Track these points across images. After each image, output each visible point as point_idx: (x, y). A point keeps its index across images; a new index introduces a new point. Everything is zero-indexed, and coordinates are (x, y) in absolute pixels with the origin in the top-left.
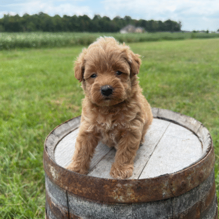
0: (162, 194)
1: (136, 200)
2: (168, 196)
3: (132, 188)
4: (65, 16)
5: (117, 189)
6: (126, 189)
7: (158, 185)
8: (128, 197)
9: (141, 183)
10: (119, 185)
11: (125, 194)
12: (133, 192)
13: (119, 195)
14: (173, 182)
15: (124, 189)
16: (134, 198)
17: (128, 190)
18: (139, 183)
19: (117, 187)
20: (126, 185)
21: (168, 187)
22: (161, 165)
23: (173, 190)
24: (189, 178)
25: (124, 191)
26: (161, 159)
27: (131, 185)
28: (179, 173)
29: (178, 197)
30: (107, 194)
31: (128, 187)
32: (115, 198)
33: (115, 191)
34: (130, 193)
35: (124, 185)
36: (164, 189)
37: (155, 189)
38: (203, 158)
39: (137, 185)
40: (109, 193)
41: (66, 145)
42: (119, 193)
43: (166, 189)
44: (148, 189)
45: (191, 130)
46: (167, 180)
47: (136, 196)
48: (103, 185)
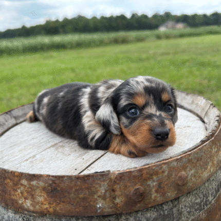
0: (95, 207)
1: (51, 210)
2: (108, 210)
3: (44, 189)
5: (22, 188)
6: (35, 190)
7: (88, 189)
8: (38, 203)
9: (57, 182)
10: (24, 182)
11: (33, 197)
12: (45, 196)
13: (26, 199)
14: (117, 187)
15: (31, 188)
16: (47, 206)
17: (38, 192)
18: (54, 182)
19: (22, 185)
20: (34, 183)
21: (108, 194)
23: (118, 201)
24: (153, 184)
25: (31, 193)
27: (42, 184)
28: (130, 172)
29: (130, 214)
30: (10, 195)
31: (38, 187)
32: (20, 202)
33: (19, 191)
34: (41, 198)
35: (32, 183)
36: (99, 197)
37: (81, 196)
39: (50, 185)
40: (13, 193)
42: (25, 194)
43: (104, 198)
44: (69, 193)
45: (198, 116)
46: (104, 181)
47: (50, 204)
48: (4, 180)
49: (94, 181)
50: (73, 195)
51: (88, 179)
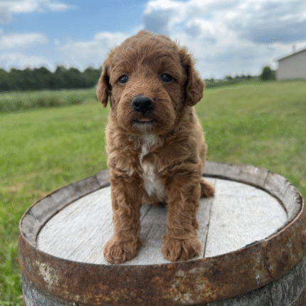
0: (255, 279)
1: (214, 296)
2: (265, 280)
3: (205, 274)
4: (13, 70)
5: (178, 282)
6: (194, 279)
7: (247, 262)
8: (199, 293)
9: (219, 263)
10: (181, 273)
11: (192, 287)
12: (207, 282)
13: (183, 293)
14: (269, 254)
15: (190, 278)
16: (210, 293)
17: (198, 280)
18: (215, 264)
19: (177, 277)
20: (193, 271)
21: (263, 265)
22: (231, 236)
23: (271, 268)
24: (290, 245)
25: (190, 284)
26: (227, 229)
27: (202, 269)
28: (275, 237)
29: (278, 281)
30: (160, 295)
31: (198, 274)
32: (176, 299)
33: (174, 286)
34: (202, 286)
35: (190, 272)
36: (256, 268)
37: (242, 271)
38: (299, 212)
39: (212, 268)
40: (164, 291)
41: (54, 231)
42: (183, 287)
43: (260, 268)
44: (231, 272)
45: (251, 185)
46: (258, 251)
47: (212, 289)
48: (150, 278)
49: (251, 253)
50: (234, 272)
51: (246, 252)
